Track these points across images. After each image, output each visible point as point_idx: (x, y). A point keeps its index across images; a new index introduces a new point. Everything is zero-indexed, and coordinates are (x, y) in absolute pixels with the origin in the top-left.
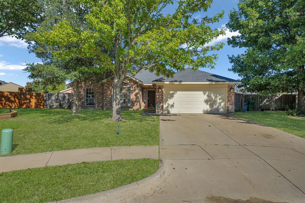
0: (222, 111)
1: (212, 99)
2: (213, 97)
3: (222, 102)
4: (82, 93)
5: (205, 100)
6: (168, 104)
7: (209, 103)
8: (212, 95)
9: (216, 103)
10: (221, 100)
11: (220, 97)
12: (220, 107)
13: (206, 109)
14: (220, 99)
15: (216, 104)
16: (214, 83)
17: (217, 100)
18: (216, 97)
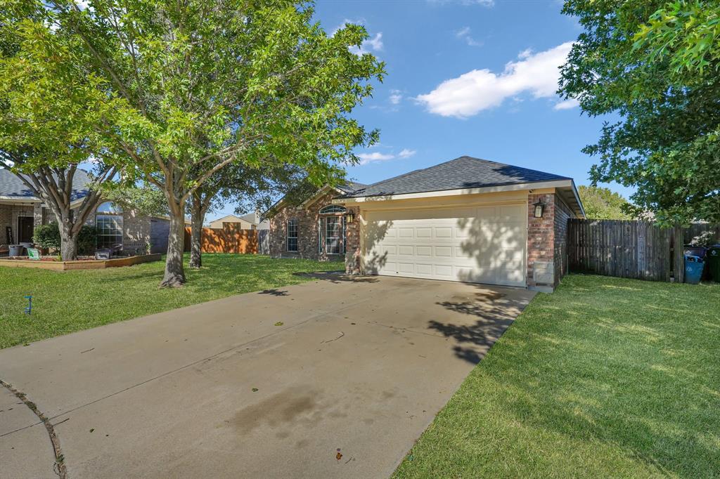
0: (516, 279)
1: (485, 240)
2: (489, 235)
3: (516, 249)
4: (283, 228)
5: (462, 244)
6: (374, 253)
7: (477, 252)
8: (484, 228)
9: (497, 252)
10: (514, 244)
11: (510, 234)
12: (510, 265)
13: (466, 270)
14: (510, 241)
15: (496, 257)
16: (476, 191)
17: (500, 243)
18: (497, 235)
